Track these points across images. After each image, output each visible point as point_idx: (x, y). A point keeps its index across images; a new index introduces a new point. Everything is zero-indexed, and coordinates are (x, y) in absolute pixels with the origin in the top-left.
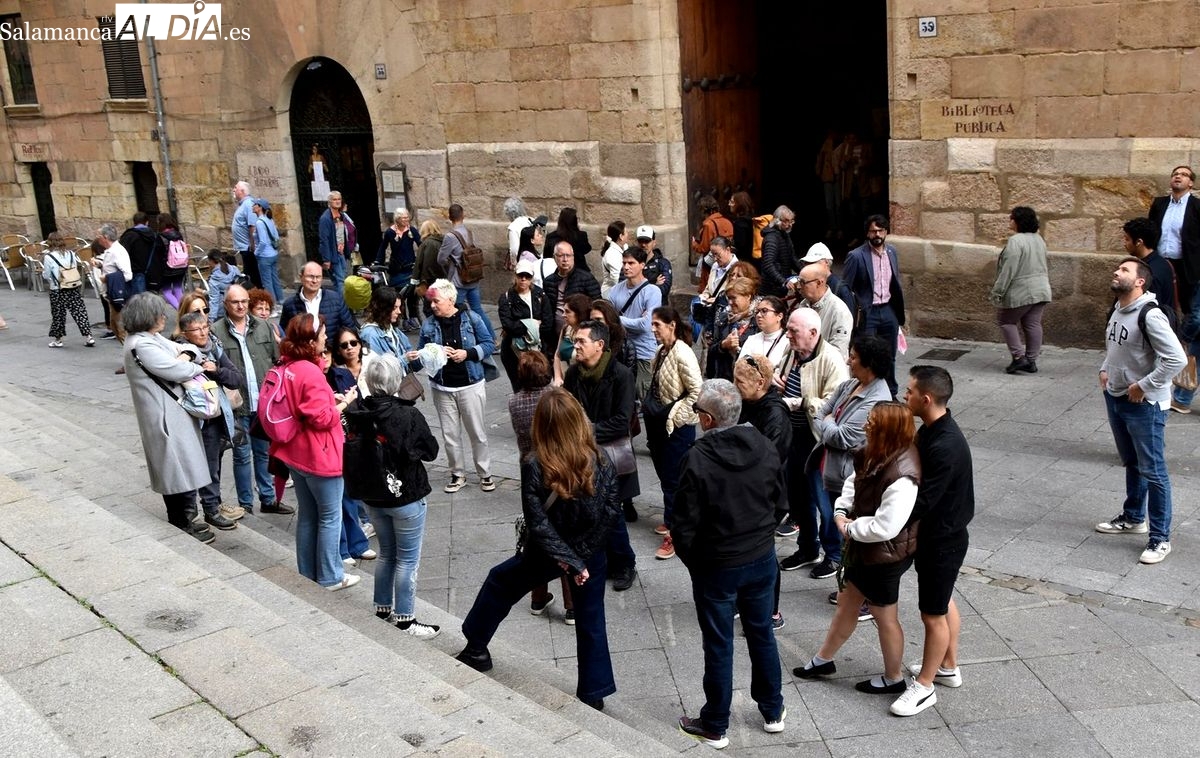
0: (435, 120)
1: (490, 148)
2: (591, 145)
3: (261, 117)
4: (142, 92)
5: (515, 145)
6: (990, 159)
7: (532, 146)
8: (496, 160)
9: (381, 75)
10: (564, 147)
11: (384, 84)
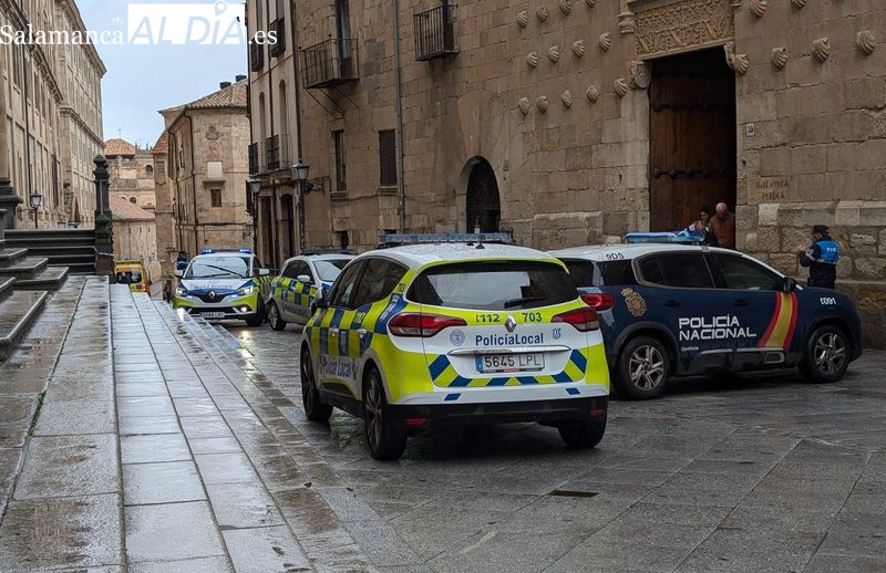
0: (531, 197)
1: (553, 217)
2: (598, 214)
3: (448, 198)
4: (395, 182)
5: (564, 214)
6: (775, 217)
7: (572, 215)
8: (554, 225)
9: (506, 168)
10: (587, 215)
11: (507, 173)
